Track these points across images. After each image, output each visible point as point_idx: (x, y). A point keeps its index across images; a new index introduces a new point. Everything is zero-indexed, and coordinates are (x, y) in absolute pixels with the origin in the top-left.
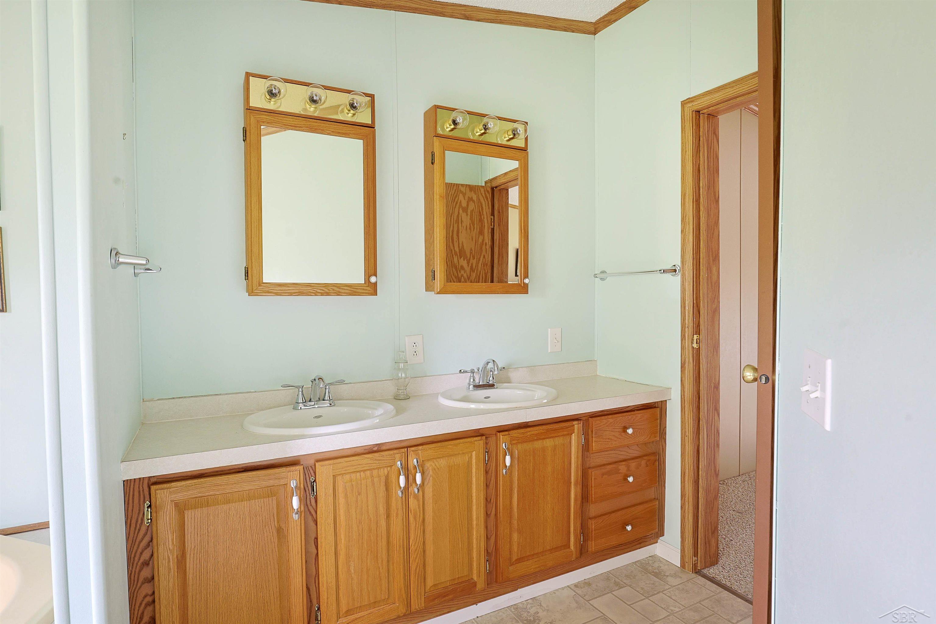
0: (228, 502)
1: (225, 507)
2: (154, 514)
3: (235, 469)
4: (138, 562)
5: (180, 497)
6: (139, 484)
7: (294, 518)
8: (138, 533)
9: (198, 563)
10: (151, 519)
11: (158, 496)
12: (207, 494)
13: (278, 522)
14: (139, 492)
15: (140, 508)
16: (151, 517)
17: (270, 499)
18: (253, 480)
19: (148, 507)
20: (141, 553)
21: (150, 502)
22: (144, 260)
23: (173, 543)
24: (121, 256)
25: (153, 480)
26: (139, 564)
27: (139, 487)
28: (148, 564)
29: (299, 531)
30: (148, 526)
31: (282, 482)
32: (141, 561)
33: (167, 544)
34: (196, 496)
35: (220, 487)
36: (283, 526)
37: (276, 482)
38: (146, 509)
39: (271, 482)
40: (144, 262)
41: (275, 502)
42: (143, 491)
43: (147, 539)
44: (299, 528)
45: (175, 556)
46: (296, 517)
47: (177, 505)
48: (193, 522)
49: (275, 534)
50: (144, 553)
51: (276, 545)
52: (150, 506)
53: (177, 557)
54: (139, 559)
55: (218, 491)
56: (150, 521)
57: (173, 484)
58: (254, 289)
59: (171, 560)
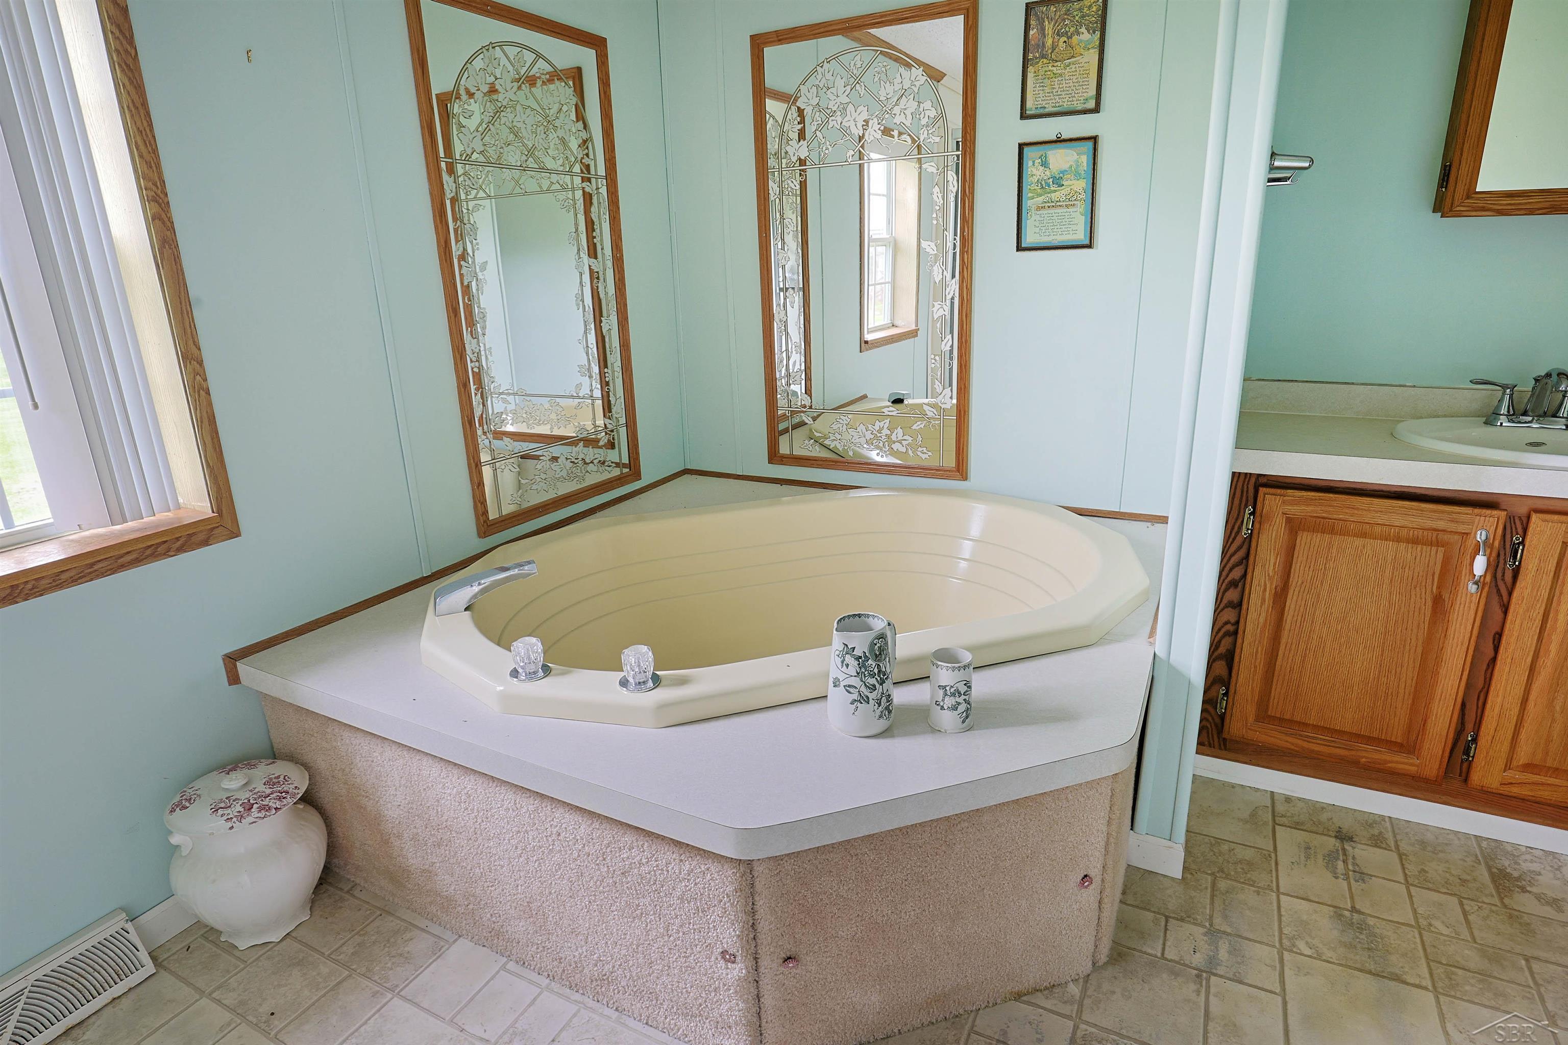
0: (1364, 535)
1: (1359, 542)
2: (1257, 525)
3: (1382, 491)
4: (1226, 578)
5: (1296, 510)
6: (1244, 482)
7: (1469, 588)
8: (1232, 543)
9: (1303, 605)
10: (1252, 530)
11: (1267, 502)
12: (1335, 516)
13: (1438, 587)
14: (1242, 492)
15: (1239, 512)
16: (1252, 526)
17: (1434, 549)
18: (1410, 513)
19: (1250, 514)
20: (1231, 570)
21: (1254, 507)
22: (1304, 161)
23: (1274, 569)
24: (1277, 157)
25: (1264, 480)
26: (1226, 581)
27: (1243, 485)
28: (1236, 586)
29: (1472, 613)
30: (1245, 538)
31: (1462, 528)
32: (1229, 579)
33: (1267, 567)
34: (1318, 515)
35: (1356, 512)
36: (1446, 596)
37: (1452, 527)
38: (1247, 516)
39: (1441, 525)
40: (1307, 165)
41: (1440, 556)
42: (1247, 491)
43: (1241, 553)
44: (1473, 607)
45: (1274, 586)
46: (1472, 588)
47: (1289, 520)
48: (1307, 548)
49: (1429, 603)
50: (1233, 571)
51: (1427, 619)
52: (1253, 513)
53: (1276, 588)
54: (1227, 576)
55: (1352, 516)
56: (1250, 531)
57: (1289, 491)
58: (1456, 203)
59: (1268, 590)
